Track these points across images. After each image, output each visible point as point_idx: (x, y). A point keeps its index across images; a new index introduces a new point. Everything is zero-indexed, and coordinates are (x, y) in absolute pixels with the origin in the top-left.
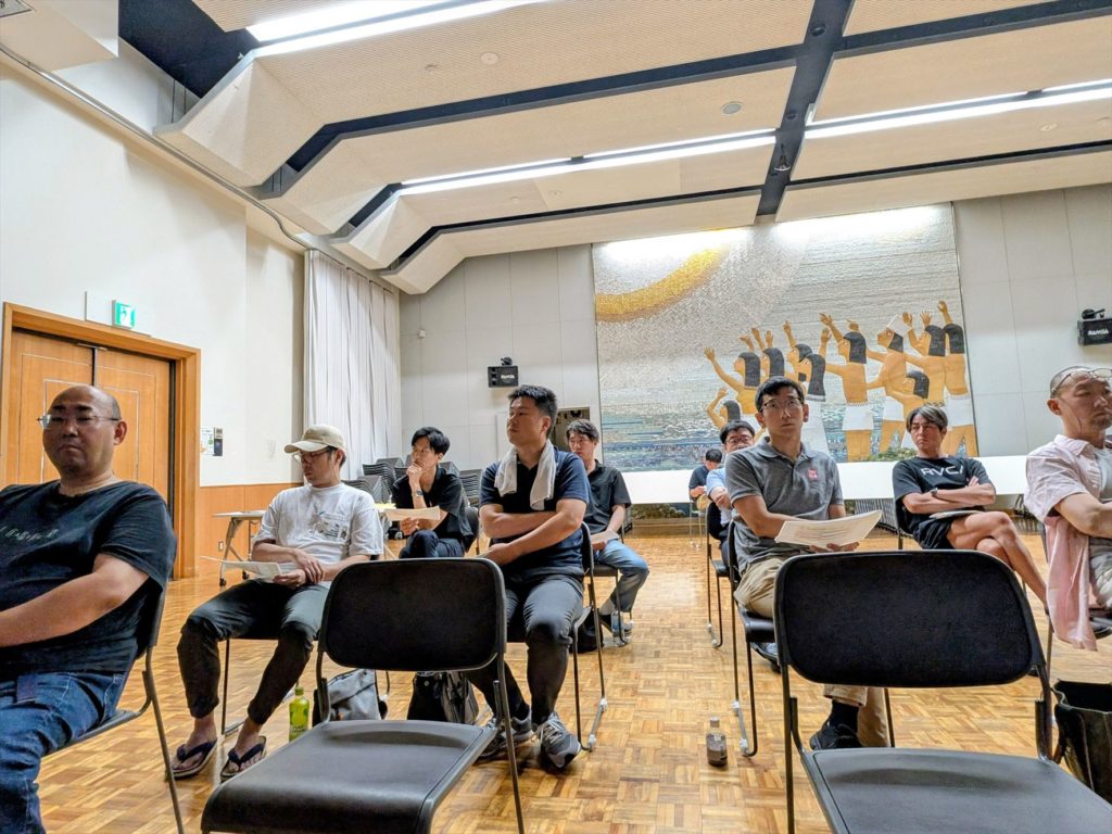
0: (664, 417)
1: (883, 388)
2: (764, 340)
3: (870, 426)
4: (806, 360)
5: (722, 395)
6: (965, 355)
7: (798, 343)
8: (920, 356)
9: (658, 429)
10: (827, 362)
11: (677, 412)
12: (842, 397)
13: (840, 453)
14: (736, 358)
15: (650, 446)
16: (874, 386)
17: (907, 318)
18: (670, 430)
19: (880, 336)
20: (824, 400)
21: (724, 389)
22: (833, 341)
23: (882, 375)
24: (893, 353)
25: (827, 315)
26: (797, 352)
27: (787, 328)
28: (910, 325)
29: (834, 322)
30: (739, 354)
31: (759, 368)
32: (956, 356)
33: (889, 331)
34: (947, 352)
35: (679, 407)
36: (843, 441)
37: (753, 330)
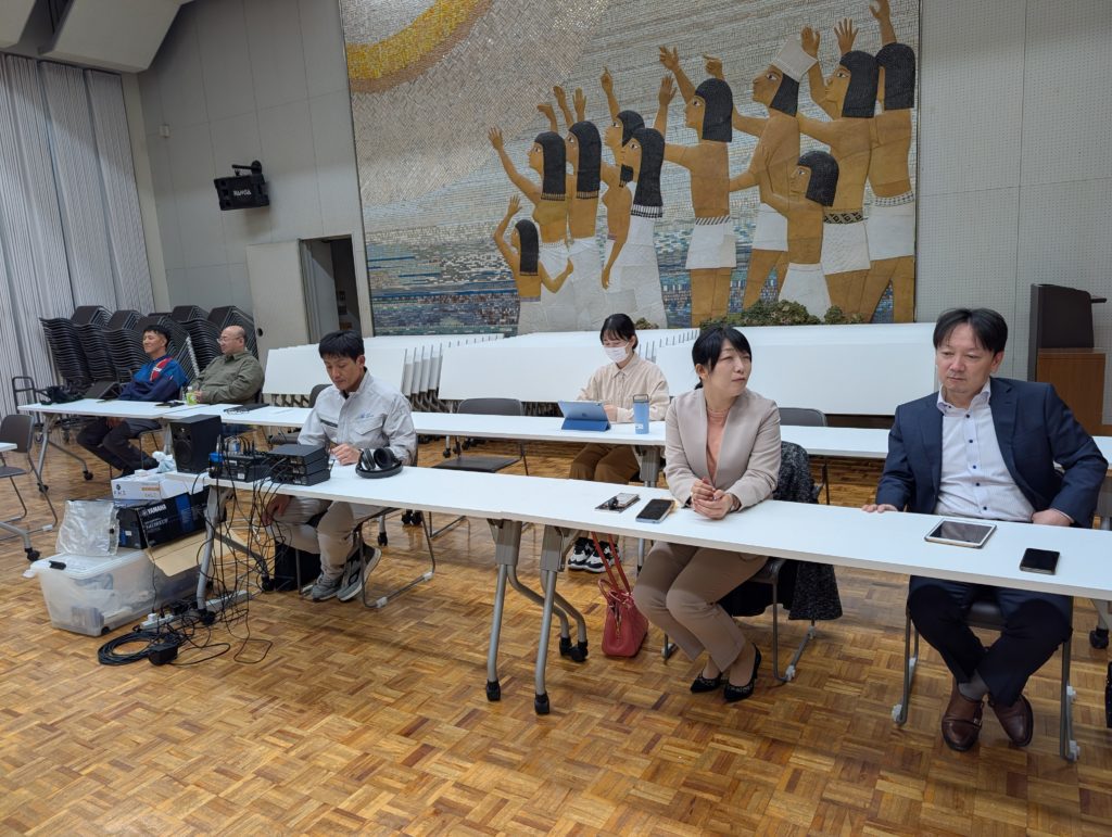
0: (443, 247)
1: (757, 187)
2: (571, 106)
3: (730, 261)
4: (633, 141)
5: (514, 210)
6: (913, 112)
7: (623, 109)
8: (825, 119)
9: (434, 268)
10: (666, 142)
11: (456, 240)
12: (690, 207)
13: (680, 310)
14: (533, 144)
15: (425, 295)
16: (741, 185)
17: (810, 41)
18: (450, 270)
19: (757, 83)
20: (660, 215)
21: (515, 201)
22: (678, 102)
23: (755, 161)
24: (781, 117)
25: (671, 50)
26: (619, 126)
27: (606, 81)
28: (815, 56)
29: (681, 62)
30: (536, 135)
31: (564, 161)
32: (896, 114)
33: (774, 71)
34: (879, 109)
35: (459, 231)
36: (685, 287)
37: (556, 88)
